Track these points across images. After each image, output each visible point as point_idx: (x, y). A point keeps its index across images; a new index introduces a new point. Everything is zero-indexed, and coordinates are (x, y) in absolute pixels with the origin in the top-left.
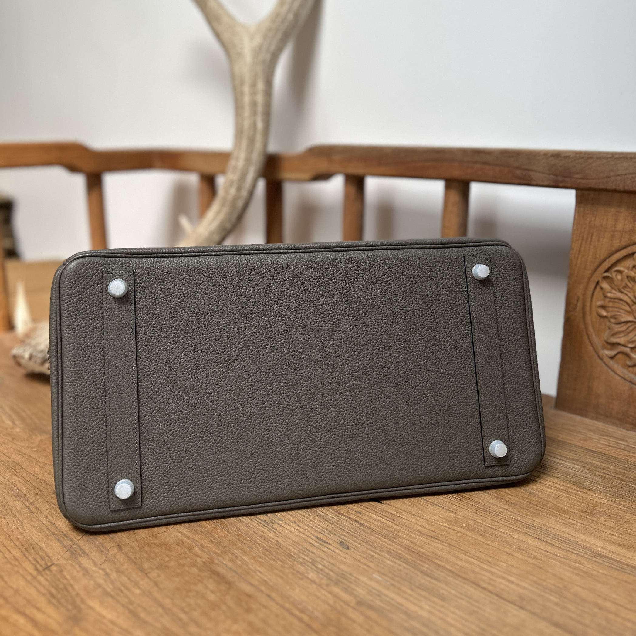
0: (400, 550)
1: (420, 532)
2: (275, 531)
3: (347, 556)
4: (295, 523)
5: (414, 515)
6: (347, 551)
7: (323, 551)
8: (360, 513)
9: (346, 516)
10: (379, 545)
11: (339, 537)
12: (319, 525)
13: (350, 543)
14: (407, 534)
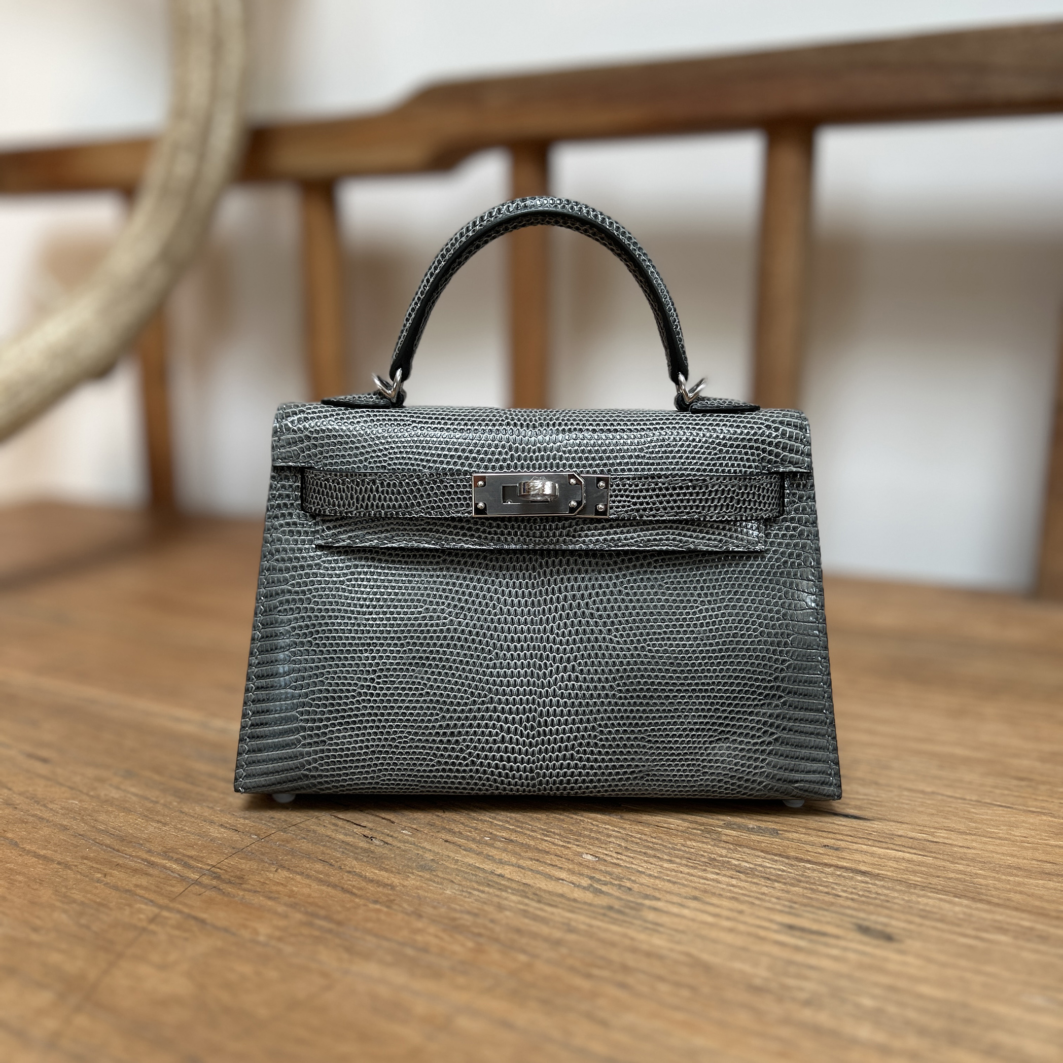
0: (1022, 919)
1: (1019, 868)
2: (661, 929)
3: (910, 959)
4: (695, 898)
5: (966, 834)
6: (895, 945)
7: (836, 959)
8: (837, 849)
9: (809, 862)
10: (961, 916)
11: (843, 914)
12: (764, 894)
13: (886, 925)
14: (999, 880)
